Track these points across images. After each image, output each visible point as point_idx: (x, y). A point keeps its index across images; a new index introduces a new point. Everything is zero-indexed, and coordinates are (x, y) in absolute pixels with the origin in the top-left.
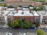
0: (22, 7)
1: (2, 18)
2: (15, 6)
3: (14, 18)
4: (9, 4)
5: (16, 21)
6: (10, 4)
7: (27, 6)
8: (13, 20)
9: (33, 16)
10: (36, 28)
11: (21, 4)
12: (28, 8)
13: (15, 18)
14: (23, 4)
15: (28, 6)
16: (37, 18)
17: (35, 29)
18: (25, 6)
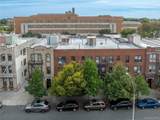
6: (29, 26)
8: (52, 70)
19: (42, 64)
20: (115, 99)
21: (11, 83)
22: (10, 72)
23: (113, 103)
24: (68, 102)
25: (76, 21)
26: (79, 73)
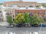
3: (16, 13)
4: (8, 4)
19: (11, 14)
20: (34, 24)
21: (3, 20)
22: (2, 16)
23: (33, 25)
26: (23, 17)
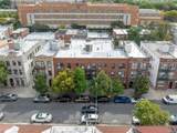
0: (85, 27)
1: (15, 64)
2: (55, 26)
3: (56, 66)
5: (64, 73)
6: (36, 17)
7: (102, 27)
8: (53, 72)
9: (123, 57)
10: (136, 99)
11: (81, 17)
12: (110, 31)
13: (62, 65)
14: (86, 17)
15: (108, 26)
16: (139, 66)
17: (130, 102)
18: (97, 26)
19: (44, 69)
22: (21, 73)
24: (64, 97)
25: (86, 12)
